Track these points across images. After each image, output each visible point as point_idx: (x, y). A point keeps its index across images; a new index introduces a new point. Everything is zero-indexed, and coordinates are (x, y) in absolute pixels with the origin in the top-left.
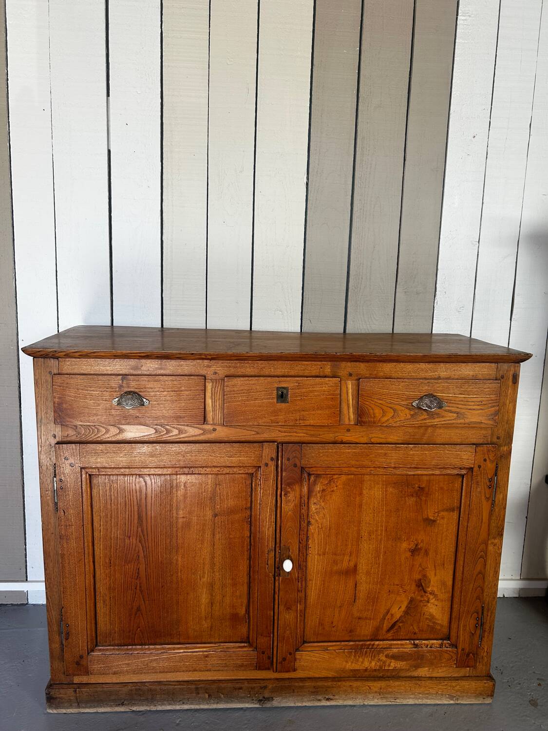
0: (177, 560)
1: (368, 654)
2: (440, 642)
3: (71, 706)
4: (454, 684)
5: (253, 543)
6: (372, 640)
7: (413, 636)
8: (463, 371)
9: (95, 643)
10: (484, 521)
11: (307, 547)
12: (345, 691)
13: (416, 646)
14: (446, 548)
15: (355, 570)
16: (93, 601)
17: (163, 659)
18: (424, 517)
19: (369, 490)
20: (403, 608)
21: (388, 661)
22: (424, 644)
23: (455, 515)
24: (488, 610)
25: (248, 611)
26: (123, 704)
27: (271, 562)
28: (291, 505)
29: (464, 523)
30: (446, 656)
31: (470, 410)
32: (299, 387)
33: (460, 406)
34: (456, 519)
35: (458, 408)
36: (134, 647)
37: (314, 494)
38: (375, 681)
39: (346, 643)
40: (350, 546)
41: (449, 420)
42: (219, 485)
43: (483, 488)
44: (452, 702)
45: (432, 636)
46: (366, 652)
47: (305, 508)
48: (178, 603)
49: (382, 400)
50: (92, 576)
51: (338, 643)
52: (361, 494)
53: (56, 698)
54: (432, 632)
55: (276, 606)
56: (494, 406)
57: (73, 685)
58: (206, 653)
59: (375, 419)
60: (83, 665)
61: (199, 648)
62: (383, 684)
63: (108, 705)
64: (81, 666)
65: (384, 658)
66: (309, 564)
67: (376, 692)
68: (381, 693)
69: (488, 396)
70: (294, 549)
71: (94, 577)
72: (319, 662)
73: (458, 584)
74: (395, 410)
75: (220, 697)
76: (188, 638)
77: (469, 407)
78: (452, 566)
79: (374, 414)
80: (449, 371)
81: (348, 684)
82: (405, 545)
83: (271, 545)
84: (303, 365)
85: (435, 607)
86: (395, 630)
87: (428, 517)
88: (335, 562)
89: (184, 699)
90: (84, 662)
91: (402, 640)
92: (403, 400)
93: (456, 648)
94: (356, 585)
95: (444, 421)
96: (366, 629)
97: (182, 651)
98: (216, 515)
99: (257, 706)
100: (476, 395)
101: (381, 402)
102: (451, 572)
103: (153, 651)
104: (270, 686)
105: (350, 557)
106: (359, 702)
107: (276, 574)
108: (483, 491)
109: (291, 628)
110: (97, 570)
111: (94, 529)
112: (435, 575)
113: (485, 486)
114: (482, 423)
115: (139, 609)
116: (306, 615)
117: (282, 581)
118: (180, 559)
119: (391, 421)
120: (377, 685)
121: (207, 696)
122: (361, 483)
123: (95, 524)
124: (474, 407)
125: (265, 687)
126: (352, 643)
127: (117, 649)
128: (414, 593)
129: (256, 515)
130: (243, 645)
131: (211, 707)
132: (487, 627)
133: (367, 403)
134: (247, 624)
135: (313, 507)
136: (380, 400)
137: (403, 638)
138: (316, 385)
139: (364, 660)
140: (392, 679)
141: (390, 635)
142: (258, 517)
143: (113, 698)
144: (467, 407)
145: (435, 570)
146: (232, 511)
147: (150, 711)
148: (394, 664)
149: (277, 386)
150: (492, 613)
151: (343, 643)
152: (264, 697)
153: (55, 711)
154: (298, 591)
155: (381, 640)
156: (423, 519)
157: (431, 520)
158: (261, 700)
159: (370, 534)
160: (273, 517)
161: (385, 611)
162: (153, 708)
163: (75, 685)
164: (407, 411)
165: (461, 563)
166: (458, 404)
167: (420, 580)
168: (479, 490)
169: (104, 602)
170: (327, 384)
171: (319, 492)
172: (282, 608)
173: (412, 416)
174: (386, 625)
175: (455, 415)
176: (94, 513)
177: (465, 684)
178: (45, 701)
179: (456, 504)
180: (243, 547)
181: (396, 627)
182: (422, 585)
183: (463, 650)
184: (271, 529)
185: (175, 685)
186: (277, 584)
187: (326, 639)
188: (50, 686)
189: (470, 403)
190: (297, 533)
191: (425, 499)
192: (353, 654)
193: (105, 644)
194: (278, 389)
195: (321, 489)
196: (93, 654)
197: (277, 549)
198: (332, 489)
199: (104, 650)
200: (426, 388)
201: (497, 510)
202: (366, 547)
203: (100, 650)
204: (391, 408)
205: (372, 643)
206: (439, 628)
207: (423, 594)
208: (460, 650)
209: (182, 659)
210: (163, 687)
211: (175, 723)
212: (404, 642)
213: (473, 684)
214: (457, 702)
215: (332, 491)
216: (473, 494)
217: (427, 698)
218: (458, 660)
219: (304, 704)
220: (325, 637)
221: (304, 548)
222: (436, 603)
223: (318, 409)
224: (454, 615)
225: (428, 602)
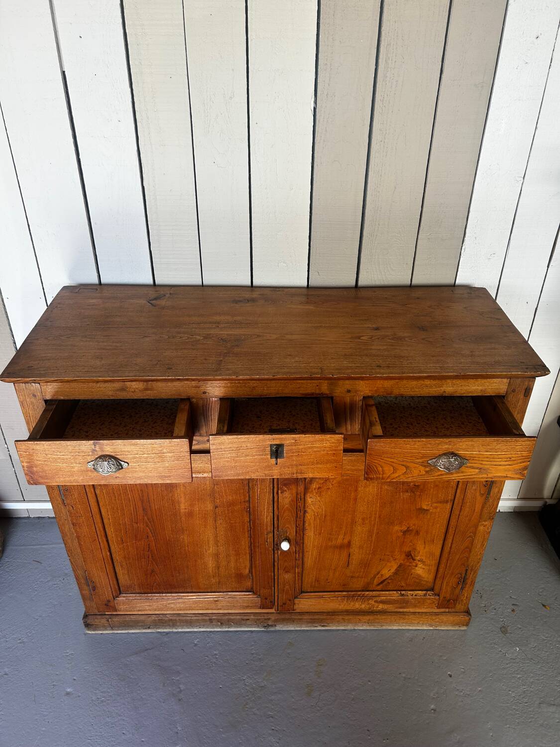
0: (183, 539)
1: (359, 600)
2: (424, 592)
3: (106, 629)
4: (434, 618)
5: (253, 527)
6: (363, 591)
7: (400, 588)
8: (471, 386)
9: (119, 593)
10: (476, 511)
11: (304, 529)
12: (338, 621)
13: (403, 595)
14: (438, 530)
15: (349, 545)
16: (111, 566)
17: (179, 603)
18: (417, 508)
19: (365, 487)
20: (393, 570)
21: (377, 604)
22: (410, 594)
23: (449, 506)
24: (472, 570)
25: (251, 571)
26: (149, 628)
27: (270, 540)
28: (287, 501)
29: (456, 512)
30: (429, 601)
31: (496, 465)
32: (296, 444)
33: (484, 463)
34: (449, 509)
35: (481, 464)
36: (153, 595)
37: (310, 490)
38: (364, 615)
39: (340, 593)
40: (344, 528)
41: (469, 475)
42: (217, 485)
43: (479, 486)
44: (432, 628)
45: (417, 588)
46: (357, 599)
47: (302, 502)
48: (187, 567)
49: (393, 459)
50: (107, 551)
51: (333, 593)
52: (356, 490)
53: (93, 625)
54: (418, 585)
55: (276, 570)
56: (524, 462)
57: (105, 616)
58: (216, 599)
59: (384, 476)
60: (111, 606)
61: (211, 595)
62: (371, 617)
63: (136, 629)
64: (109, 605)
65: (373, 603)
66: (306, 541)
67: (365, 622)
68: (369, 622)
69: (519, 453)
70: (292, 533)
71: (110, 551)
72: (315, 605)
73: (445, 555)
74: (407, 467)
75: (231, 624)
76: (200, 588)
77: (495, 463)
78: (441, 542)
79: (383, 471)
80: (455, 386)
81: (341, 617)
82: (397, 528)
83: (270, 528)
84: (297, 383)
85: (421, 570)
86: (384, 585)
87: (421, 507)
88: (330, 539)
89: (201, 625)
90: (111, 604)
91: (390, 591)
92: (418, 458)
93: (439, 596)
94: (349, 555)
95: (464, 476)
96: (359, 584)
97: (195, 597)
98: (216, 507)
99: (263, 629)
100: (505, 452)
101: (392, 460)
102: (440, 546)
103: (170, 598)
104: (273, 618)
105: (344, 536)
106: (350, 627)
107: (275, 549)
108: (479, 488)
109: (290, 584)
110: (111, 545)
111: (103, 517)
112: (425, 548)
113: (481, 485)
114: (507, 476)
115: (153, 571)
116: (304, 575)
117: (280, 554)
118: (186, 538)
119: (402, 477)
120: (367, 618)
121: (219, 623)
122: (357, 483)
123: (103, 514)
124: (500, 463)
125: (269, 619)
126: (345, 593)
127: (138, 596)
128: (404, 560)
129: (254, 507)
130: (248, 593)
131: (223, 630)
132: (469, 581)
133: (376, 461)
134: (251, 580)
135: (309, 500)
136: (391, 458)
137: (391, 589)
138: (315, 441)
139: (355, 604)
140: (379, 614)
141: (379, 587)
142: (257, 508)
143: (140, 624)
144: (493, 463)
145: (425, 544)
146: (231, 504)
147: (172, 632)
148: (381, 606)
149: (271, 443)
150: (475, 572)
151: (336, 593)
152: (268, 625)
153: (93, 632)
154: (296, 559)
155: (371, 591)
156: (416, 508)
157: (424, 509)
158: (266, 627)
159: (363, 519)
160: (271, 509)
161: (376, 572)
162: (175, 630)
163: (107, 616)
164: (422, 468)
165: (450, 541)
166: (482, 461)
167: (410, 551)
168: (474, 488)
169: (122, 566)
170: (328, 441)
171: (315, 489)
172: (281, 571)
173: (427, 472)
174: (376, 582)
175: (477, 470)
176: (101, 506)
177: (444, 618)
178: (84, 627)
179: (450, 497)
180: (244, 529)
181: (385, 583)
182: (411, 555)
183: (444, 598)
184: (269, 518)
185: (192, 617)
186: (276, 555)
187: (322, 590)
188: (86, 616)
189: (496, 460)
190: (294, 520)
191: (419, 494)
192: (346, 600)
193: (127, 592)
194: (271, 446)
195: (317, 487)
196: (118, 599)
197: (275, 532)
198: (328, 487)
199: (127, 596)
200: (447, 446)
201: (491, 501)
202: (359, 529)
203: (124, 597)
204: (403, 465)
205: (363, 593)
206: (424, 583)
207: (412, 561)
208: (441, 598)
209: (195, 602)
210: (181, 618)
211: (194, 643)
212: (391, 592)
213: (451, 618)
214: (435, 628)
215: (328, 489)
216: (468, 491)
217: (410, 626)
218: (440, 603)
219: (303, 629)
220: (320, 589)
221: (301, 530)
222: (423, 567)
223: (317, 463)
224: (439, 575)
225: (416, 566)
